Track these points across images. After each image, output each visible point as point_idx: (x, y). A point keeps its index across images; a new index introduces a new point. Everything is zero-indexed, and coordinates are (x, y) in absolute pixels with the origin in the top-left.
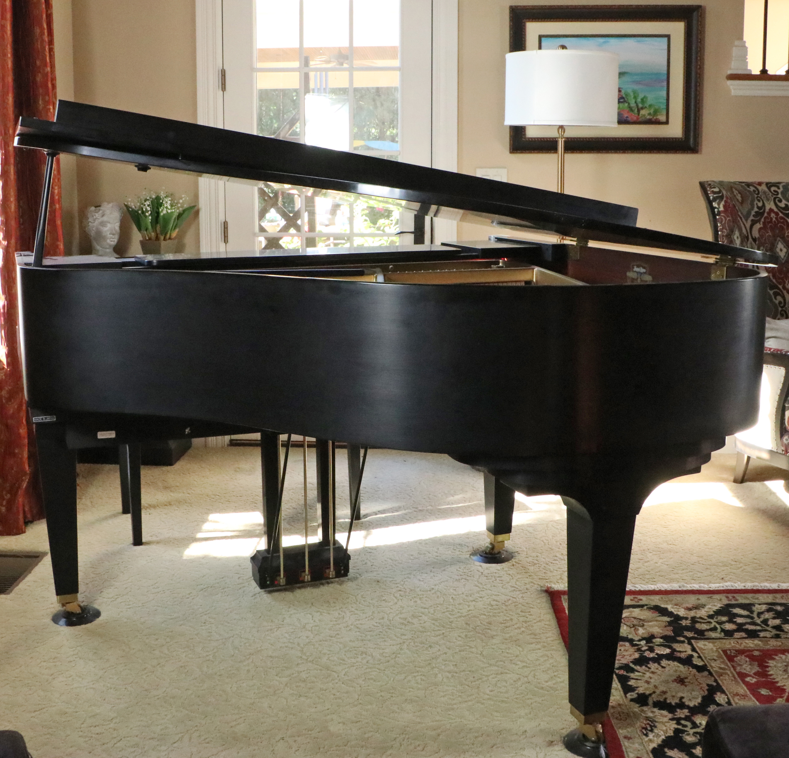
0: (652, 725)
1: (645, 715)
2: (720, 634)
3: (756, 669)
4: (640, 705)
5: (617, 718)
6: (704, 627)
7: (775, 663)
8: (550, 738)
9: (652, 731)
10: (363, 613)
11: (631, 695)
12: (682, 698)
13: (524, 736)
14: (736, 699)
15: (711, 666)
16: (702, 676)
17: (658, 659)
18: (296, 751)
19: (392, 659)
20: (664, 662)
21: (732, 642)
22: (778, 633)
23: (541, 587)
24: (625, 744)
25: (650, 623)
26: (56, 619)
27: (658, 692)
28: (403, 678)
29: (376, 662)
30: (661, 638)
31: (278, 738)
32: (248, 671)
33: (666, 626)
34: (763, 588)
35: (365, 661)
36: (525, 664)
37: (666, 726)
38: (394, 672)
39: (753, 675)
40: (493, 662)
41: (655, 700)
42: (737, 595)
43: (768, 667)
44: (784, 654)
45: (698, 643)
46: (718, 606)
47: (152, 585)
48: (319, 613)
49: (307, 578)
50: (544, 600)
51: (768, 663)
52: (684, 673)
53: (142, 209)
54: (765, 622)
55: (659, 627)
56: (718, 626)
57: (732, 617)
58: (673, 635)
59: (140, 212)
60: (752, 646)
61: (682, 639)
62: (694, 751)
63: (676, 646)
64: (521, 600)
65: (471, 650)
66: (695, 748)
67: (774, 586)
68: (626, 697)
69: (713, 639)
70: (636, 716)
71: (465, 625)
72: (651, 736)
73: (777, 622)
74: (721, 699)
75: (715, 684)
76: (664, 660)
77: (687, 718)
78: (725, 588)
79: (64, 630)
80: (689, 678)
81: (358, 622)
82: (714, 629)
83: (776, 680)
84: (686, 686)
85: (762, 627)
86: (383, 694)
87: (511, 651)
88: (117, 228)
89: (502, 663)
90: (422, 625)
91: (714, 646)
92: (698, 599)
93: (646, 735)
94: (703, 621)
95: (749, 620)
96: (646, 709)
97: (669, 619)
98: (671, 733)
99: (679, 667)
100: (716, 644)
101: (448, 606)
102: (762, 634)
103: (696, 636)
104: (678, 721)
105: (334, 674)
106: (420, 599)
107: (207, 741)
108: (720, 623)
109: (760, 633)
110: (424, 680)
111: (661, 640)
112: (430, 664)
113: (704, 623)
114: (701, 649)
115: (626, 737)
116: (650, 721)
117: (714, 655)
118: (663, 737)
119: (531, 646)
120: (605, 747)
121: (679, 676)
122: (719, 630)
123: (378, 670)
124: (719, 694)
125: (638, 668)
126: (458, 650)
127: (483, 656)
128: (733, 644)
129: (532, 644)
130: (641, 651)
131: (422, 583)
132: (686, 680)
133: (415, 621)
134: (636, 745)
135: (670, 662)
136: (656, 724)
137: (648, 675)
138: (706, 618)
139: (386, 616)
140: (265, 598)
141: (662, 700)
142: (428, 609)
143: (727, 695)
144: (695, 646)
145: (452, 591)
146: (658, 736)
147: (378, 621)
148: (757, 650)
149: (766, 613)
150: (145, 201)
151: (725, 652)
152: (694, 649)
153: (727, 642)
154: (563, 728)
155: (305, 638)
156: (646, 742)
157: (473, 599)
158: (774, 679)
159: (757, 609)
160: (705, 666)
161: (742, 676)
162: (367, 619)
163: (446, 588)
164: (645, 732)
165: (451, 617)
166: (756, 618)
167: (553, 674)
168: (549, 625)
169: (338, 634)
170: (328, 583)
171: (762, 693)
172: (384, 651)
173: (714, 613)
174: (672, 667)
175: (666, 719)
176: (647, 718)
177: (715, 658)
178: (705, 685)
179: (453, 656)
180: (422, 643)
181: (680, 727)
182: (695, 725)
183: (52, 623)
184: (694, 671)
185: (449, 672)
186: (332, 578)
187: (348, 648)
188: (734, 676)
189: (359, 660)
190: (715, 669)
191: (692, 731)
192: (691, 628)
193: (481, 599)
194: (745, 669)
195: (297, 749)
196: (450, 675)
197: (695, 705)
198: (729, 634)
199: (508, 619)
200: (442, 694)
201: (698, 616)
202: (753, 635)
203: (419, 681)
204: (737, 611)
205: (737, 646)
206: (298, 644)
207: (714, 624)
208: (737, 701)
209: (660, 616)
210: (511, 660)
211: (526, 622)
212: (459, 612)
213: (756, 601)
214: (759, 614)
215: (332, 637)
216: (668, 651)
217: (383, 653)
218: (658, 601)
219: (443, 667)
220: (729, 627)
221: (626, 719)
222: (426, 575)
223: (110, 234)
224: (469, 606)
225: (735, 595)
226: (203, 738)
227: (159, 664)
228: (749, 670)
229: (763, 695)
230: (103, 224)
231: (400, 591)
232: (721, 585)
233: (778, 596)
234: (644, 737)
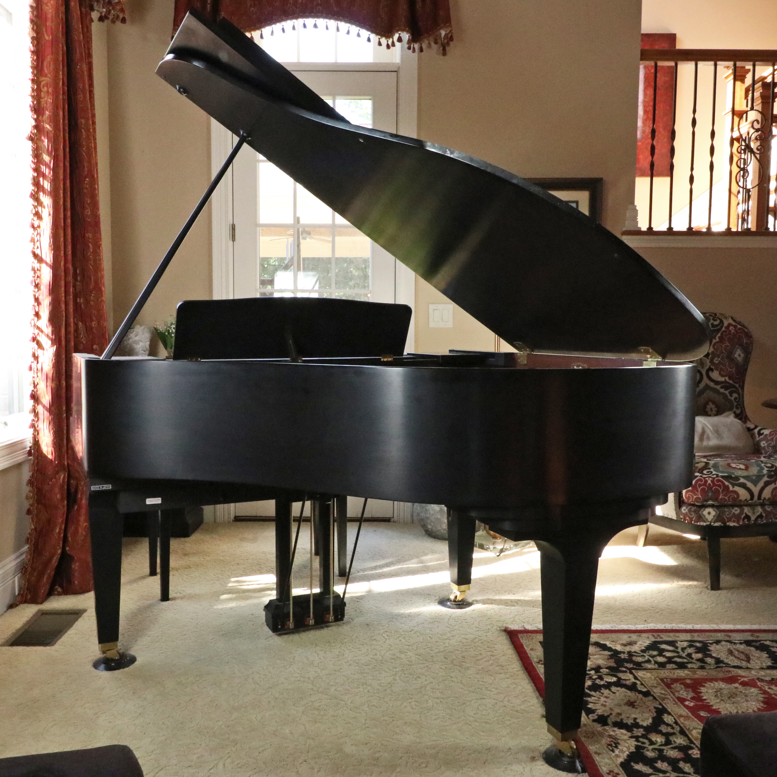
0: (616, 742)
1: (608, 734)
2: (654, 665)
3: (691, 695)
4: (601, 725)
5: (585, 737)
6: (640, 659)
7: (706, 690)
8: (531, 755)
9: (616, 747)
10: (359, 650)
11: (592, 716)
12: (635, 719)
13: (510, 753)
14: (682, 719)
15: (654, 692)
16: (649, 701)
17: (608, 686)
18: (318, 771)
19: (389, 688)
20: (614, 689)
21: (666, 672)
22: (703, 664)
23: (500, 627)
24: (597, 758)
25: (595, 657)
26: (96, 665)
27: (614, 714)
28: (400, 704)
29: (375, 691)
30: (607, 668)
31: (300, 761)
32: (269, 702)
33: (608, 659)
34: (680, 628)
35: (366, 691)
36: (498, 691)
37: (627, 743)
38: (392, 699)
39: (690, 700)
40: (471, 689)
41: (613, 721)
42: (661, 633)
43: (701, 693)
44: (712, 682)
45: (638, 672)
46: (647, 643)
47: (180, 633)
48: (323, 652)
49: (312, 622)
50: (504, 637)
51: (700, 689)
52: (633, 697)
53: (169, 330)
54: (689, 655)
55: (603, 660)
56: (651, 659)
57: (661, 652)
58: (616, 666)
59: (166, 334)
60: (684, 675)
61: (624, 669)
62: (656, 765)
63: (621, 675)
64: (485, 638)
65: (453, 679)
66: (657, 763)
67: (689, 627)
68: (589, 718)
69: (650, 669)
70: (601, 735)
71: (444, 659)
72: (617, 752)
73: (700, 656)
74: (669, 720)
75: (661, 707)
76: (613, 687)
77: (644, 736)
78: (649, 628)
79: (104, 674)
80: (638, 702)
81: (356, 658)
82: (648, 661)
83: (711, 704)
84: (636, 708)
85: (688, 660)
86: (385, 718)
87: (485, 680)
88: (148, 346)
89: (479, 690)
90: (409, 659)
91: (652, 675)
92: (630, 637)
93: (613, 751)
94: (638, 655)
95: (676, 654)
96: (608, 728)
97: (610, 653)
98: (633, 749)
99: (626, 692)
100: (653, 674)
101: (427, 644)
102: (689, 666)
103: (635, 667)
104: (637, 738)
105: (343, 702)
106: (404, 638)
107: (239, 765)
108: (653, 657)
109: (687, 665)
110: (417, 706)
111: (607, 670)
112: (420, 692)
113: (639, 656)
114: (642, 678)
115: (596, 753)
116: (613, 739)
117: (653, 683)
118: (627, 753)
119: (500, 675)
120: (580, 762)
121: (629, 701)
122: (653, 662)
123: (378, 698)
124: (666, 715)
125: (593, 693)
126: (441, 679)
127: (463, 684)
128: (667, 674)
129: (501, 674)
130: (593, 679)
131: (403, 625)
132: (635, 704)
133: (403, 656)
134: (607, 760)
135: (619, 688)
136: (619, 741)
137: (603, 699)
138: (640, 652)
139: (378, 653)
140: (277, 641)
141: (619, 720)
142: (411, 646)
143: (673, 716)
144: (636, 675)
145: (429, 631)
146: (622, 751)
147: (372, 657)
148: (689, 679)
149: (688, 649)
150: (171, 325)
151: (662, 680)
152: (636, 678)
153: (662, 672)
154: (541, 746)
155: (313, 673)
156: (613, 757)
157: (446, 638)
158: (709, 703)
159: (680, 645)
160: (648, 691)
161: (682, 700)
162: (363, 655)
163: (423, 629)
164: (611, 749)
165: (431, 652)
166: (681, 653)
167: (524, 699)
168: (512, 658)
169: (341, 669)
170: (327, 627)
171: (702, 714)
172: (380, 681)
173: (644, 648)
174: (620, 692)
175: (626, 737)
176: (610, 736)
177: (655, 685)
178: (653, 708)
179: (439, 685)
180: (411, 674)
181: (639, 744)
182: (652, 743)
183: (93, 669)
184: (640, 696)
185: (438, 698)
186: (332, 622)
187: (350, 680)
188: (674, 700)
189: (361, 689)
190: (657, 694)
191: (651, 747)
192: (630, 661)
193: (453, 638)
194: (682, 695)
195: (319, 770)
196: (438, 701)
197: (647, 725)
198: (662, 665)
199: (478, 653)
200: (434, 717)
201: (633, 651)
202: (682, 666)
203: (414, 706)
204: (664, 646)
205: (671, 675)
206: (309, 678)
207: (647, 658)
208: (683, 721)
209: (601, 651)
210: (487, 688)
211: (492, 656)
212: (437, 648)
213: (678, 639)
214: (683, 649)
215: (336, 671)
216: (614, 679)
217: (380, 683)
218: (597, 638)
219: (432, 694)
220: (660, 659)
221: (593, 737)
222: (406, 619)
223: (142, 350)
224: (444, 643)
225: (659, 634)
226: (236, 763)
227: (191, 700)
228: (686, 695)
229: (702, 716)
230: (137, 342)
231: (386, 632)
232: (646, 625)
233: (696, 634)
234: (611, 752)
